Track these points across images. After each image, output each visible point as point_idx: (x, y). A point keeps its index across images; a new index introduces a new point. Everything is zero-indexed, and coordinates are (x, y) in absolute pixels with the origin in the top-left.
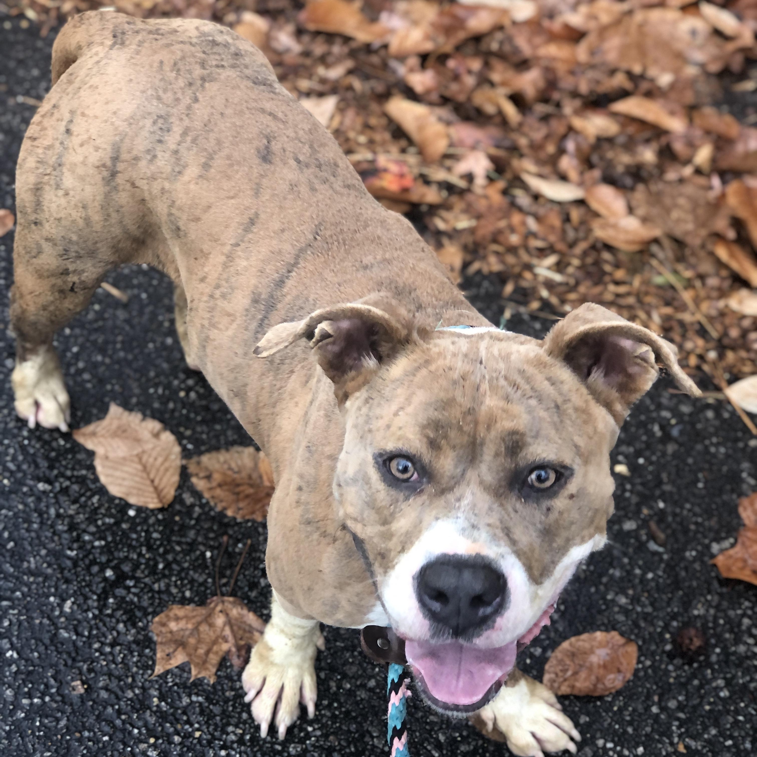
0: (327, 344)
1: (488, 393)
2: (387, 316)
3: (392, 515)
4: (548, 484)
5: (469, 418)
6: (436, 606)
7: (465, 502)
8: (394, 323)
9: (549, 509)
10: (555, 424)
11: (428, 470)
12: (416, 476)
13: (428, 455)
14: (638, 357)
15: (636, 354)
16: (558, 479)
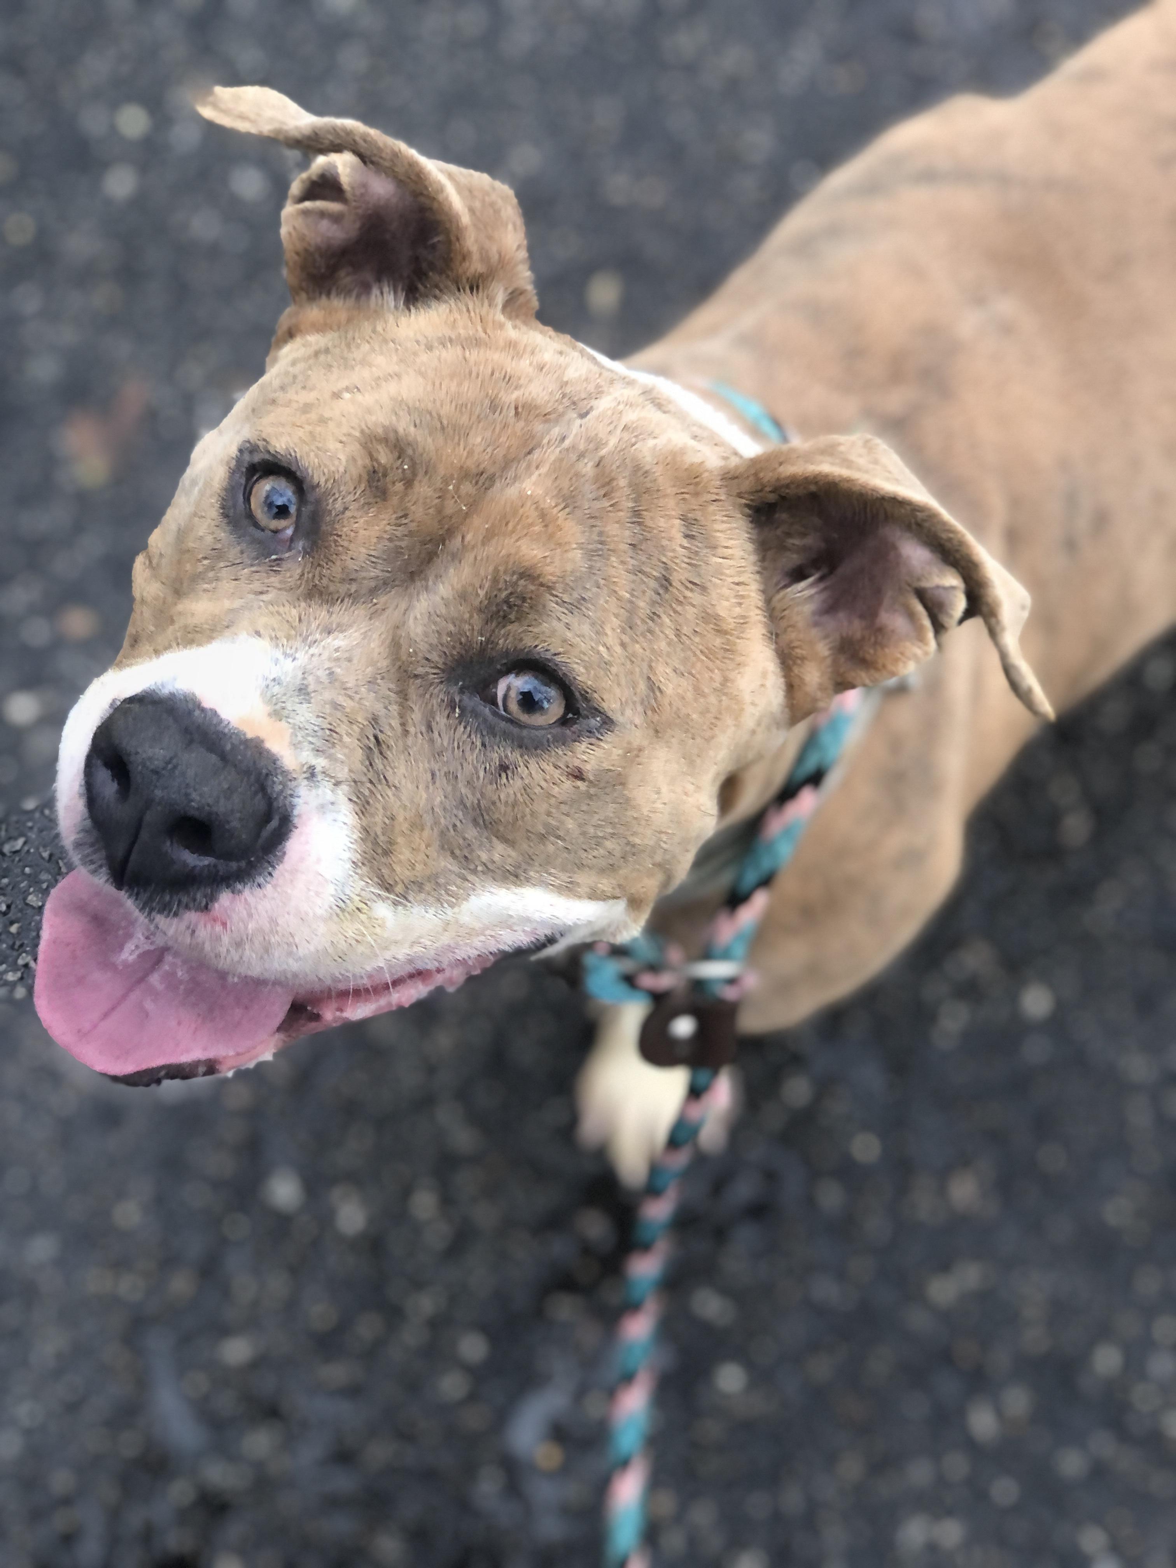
0: (322, 214)
1: (544, 470)
2: (465, 219)
3: (196, 578)
4: (538, 720)
5: (467, 488)
6: (109, 787)
7: (338, 641)
8: (471, 241)
9: (504, 768)
10: (632, 610)
11: (324, 528)
12: (289, 532)
13: (350, 493)
14: (921, 595)
15: (925, 584)
16: (563, 722)
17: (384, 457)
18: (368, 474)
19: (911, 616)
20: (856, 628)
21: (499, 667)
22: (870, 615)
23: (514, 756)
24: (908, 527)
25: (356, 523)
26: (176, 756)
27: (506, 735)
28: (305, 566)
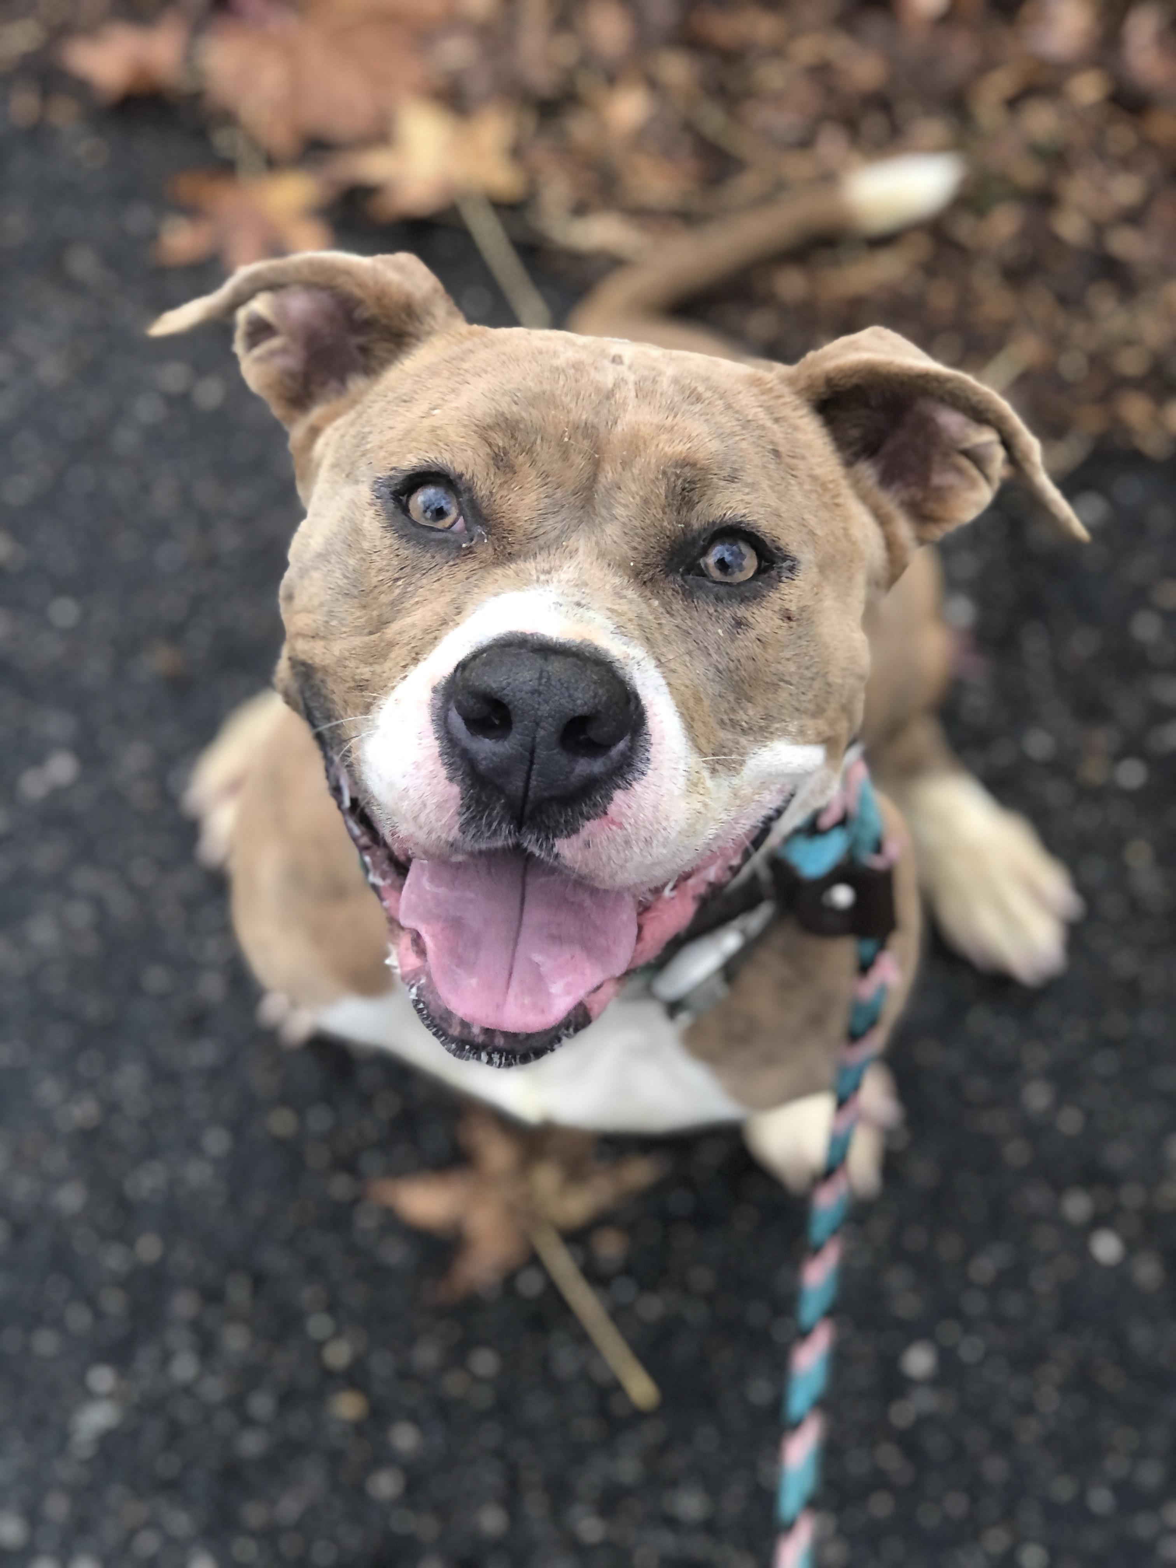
0: (271, 353)
4: (740, 576)
9: (738, 624)
11: (485, 512)
12: (460, 523)
13: (486, 480)
14: (967, 453)
15: (966, 445)
16: (760, 571)
17: (500, 441)
18: (493, 459)
19: (960, 471)
20: (917, 494)
21: (702, 543)
22: (923, 480)
23: (742, 611)
24: (942, 400)
25: (509, 499)
26: (542, 672)
27: (730, 596)
28: (493, 544)
